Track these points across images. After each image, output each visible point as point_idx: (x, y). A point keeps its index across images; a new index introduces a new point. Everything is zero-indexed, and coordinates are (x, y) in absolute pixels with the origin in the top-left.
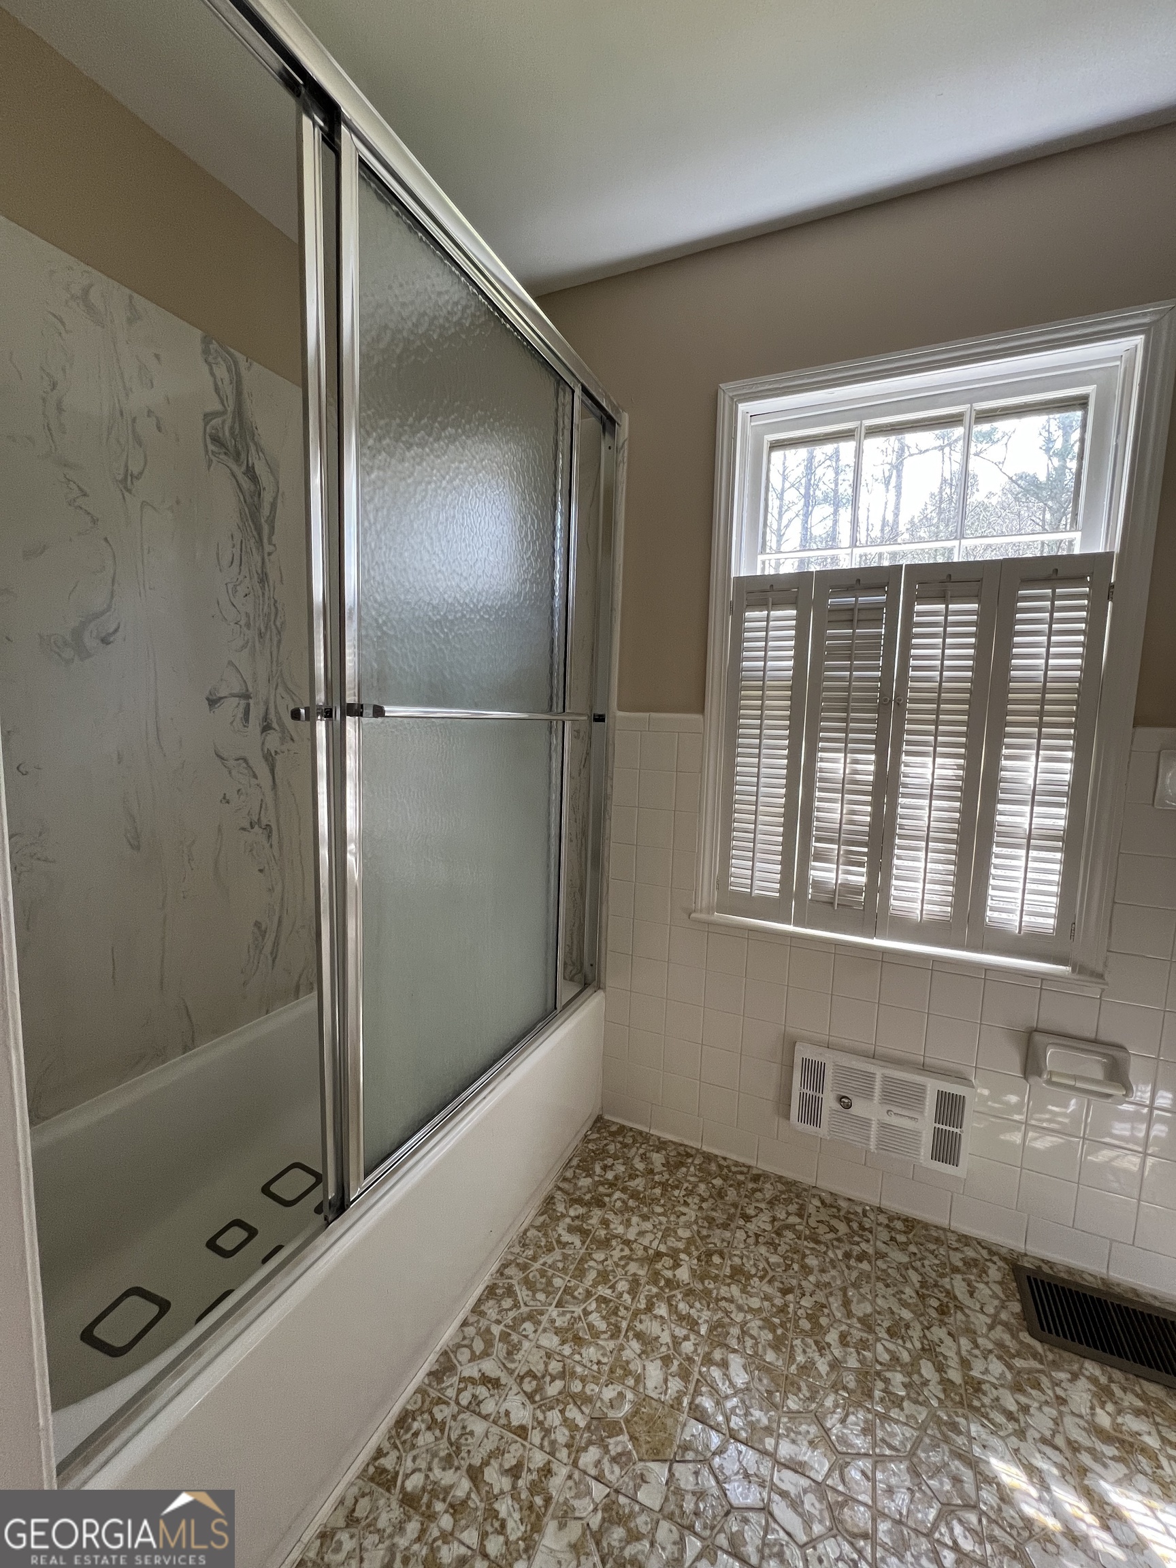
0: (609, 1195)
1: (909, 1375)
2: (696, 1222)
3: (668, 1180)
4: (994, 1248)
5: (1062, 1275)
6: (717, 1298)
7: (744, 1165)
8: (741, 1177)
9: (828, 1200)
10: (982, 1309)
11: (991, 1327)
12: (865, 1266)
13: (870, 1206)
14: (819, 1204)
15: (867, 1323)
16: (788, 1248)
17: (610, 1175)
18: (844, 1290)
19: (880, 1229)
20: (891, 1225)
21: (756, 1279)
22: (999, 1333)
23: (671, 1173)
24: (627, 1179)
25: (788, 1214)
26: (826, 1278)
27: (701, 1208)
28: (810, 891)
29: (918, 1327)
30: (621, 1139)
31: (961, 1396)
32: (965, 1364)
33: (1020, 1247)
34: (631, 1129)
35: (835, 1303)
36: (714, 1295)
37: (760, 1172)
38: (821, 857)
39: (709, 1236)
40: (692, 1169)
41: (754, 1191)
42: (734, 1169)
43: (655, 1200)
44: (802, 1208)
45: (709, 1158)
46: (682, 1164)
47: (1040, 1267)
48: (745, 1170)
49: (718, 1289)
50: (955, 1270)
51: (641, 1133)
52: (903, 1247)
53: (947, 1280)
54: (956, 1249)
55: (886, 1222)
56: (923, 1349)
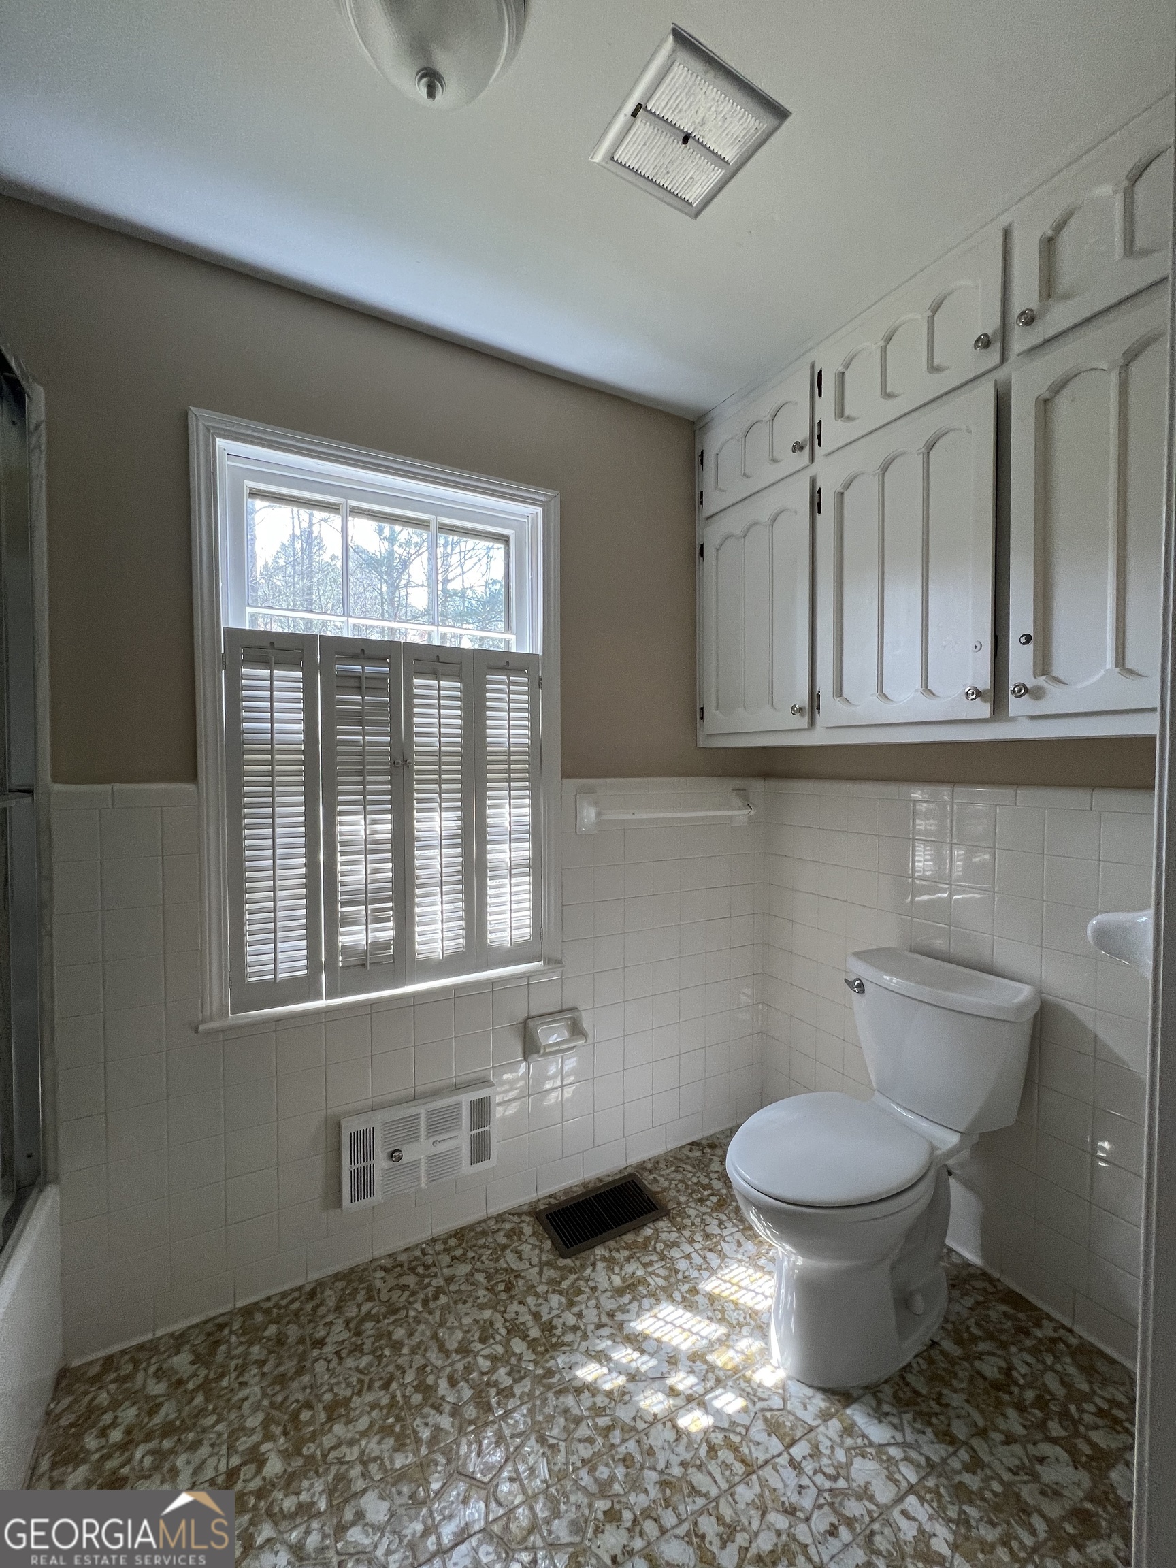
0: (129, 1461)
1: (508, 1362)
2: (264, 1395)
3: (207, 1376)
4: (518, 1211)
5: (563, 1198)
6: (322, 1455)
7: (293, 1290)
8: (297, 1305)
9: (388, 1263)
10: (531, 1264)
11: (541, 1273)
12: (443, 1299)
13: (425, 1242)
14: (383, 1274)
15: (464, 1350)
16: (372, 1339)
17: (116, 1435)
18: (435, 1336)
19: (440, 1256)
20: (447, 1247)
21: (355, 1398)
22: (549, 1273)
23: (207, 1365)
24: (146, 1420)
25: (359, 1306)
26: (416, 1339)
27: (264, 1375)
28: (340, 958)
29: (498, 1316)
30: (113, 1376)
31: (545, 1345)
32: (536, 1316)
33: (533, 1197)
34: (124, 1352)
35: (434, 1356)
36: (319, 1456)
37: (314, 1284)
38: (348, 921)
39: (286, 1398)
40: (234, 1339)
41: (315, 1309)
42: (284, 1302)
43: (201, 1413)
44: (370, 1289)
45: (247, 1312)
46: (217, 1343)
47: (549, 1203)
48: (296, 1294)
49: (320, 1445)
50: (504, 1247)
51: (141, 1347)
52: (462, 1259)
53: (502, 1260)
54: (499, 1230)
55: (442, 1247)
56: (509, 1332)
